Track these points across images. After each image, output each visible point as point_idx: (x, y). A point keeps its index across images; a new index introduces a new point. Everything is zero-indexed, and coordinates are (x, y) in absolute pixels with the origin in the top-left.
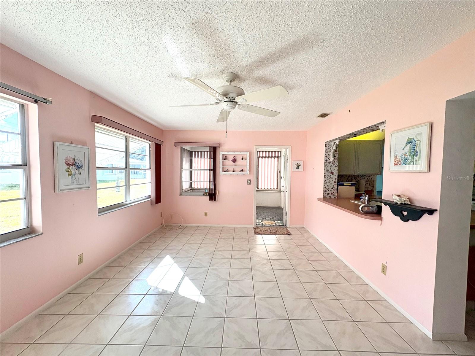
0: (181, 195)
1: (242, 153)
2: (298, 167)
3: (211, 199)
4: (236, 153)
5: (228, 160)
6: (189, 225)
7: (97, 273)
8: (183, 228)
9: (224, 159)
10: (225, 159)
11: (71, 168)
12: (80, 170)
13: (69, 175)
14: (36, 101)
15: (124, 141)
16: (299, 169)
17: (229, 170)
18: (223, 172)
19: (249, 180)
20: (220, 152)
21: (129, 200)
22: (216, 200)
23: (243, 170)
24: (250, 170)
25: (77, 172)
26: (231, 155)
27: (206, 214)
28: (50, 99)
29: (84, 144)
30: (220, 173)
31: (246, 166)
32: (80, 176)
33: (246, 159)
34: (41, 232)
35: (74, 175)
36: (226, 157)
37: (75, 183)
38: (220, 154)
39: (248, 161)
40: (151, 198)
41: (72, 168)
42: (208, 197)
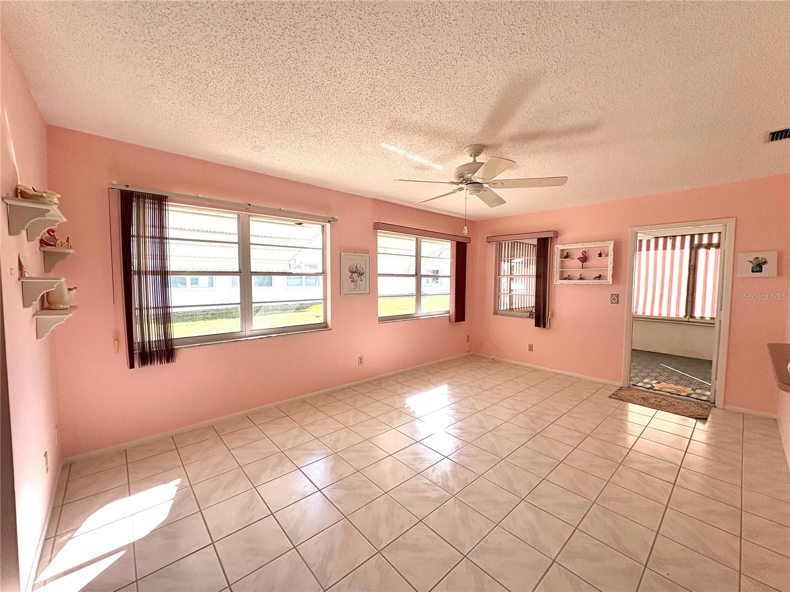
0: (495, 313)
1: (599, 244)
2: (758, 267)
3: (538, 324)
4: (586, 245)
5: (572, 259)
6: (503, 359)
7: (376, 380)
8: (494, 361)
9: (565, 258)
10: (567, 257)
11: (353, 275)
12: (362, 277)
13: (352, 281)
14: (329, 221)
15: (414, 242)
16: (761, 271)
17: (573, 277)
18: (561, 279)
19: (614, 296)
20: (556, 246)
21: (419, 313)
22: (548, 326)
23: (600, 275)
24: (615, 276)
25: (359, 278)
26: (577, 249)
27: (531, 348)
28: (336, 217)
29: (366, 252)
30: (556, 281)
31: (607, 267)
32: (361, 282)
33: (607, 255)
34: (330, 328)
35: (356, 281)
36: (567, 253)
37: (357, 289)
38: (558, 248)
39: (612, 257)
40: (449, 313)
41: (355, 275)
42: (533, 321)
